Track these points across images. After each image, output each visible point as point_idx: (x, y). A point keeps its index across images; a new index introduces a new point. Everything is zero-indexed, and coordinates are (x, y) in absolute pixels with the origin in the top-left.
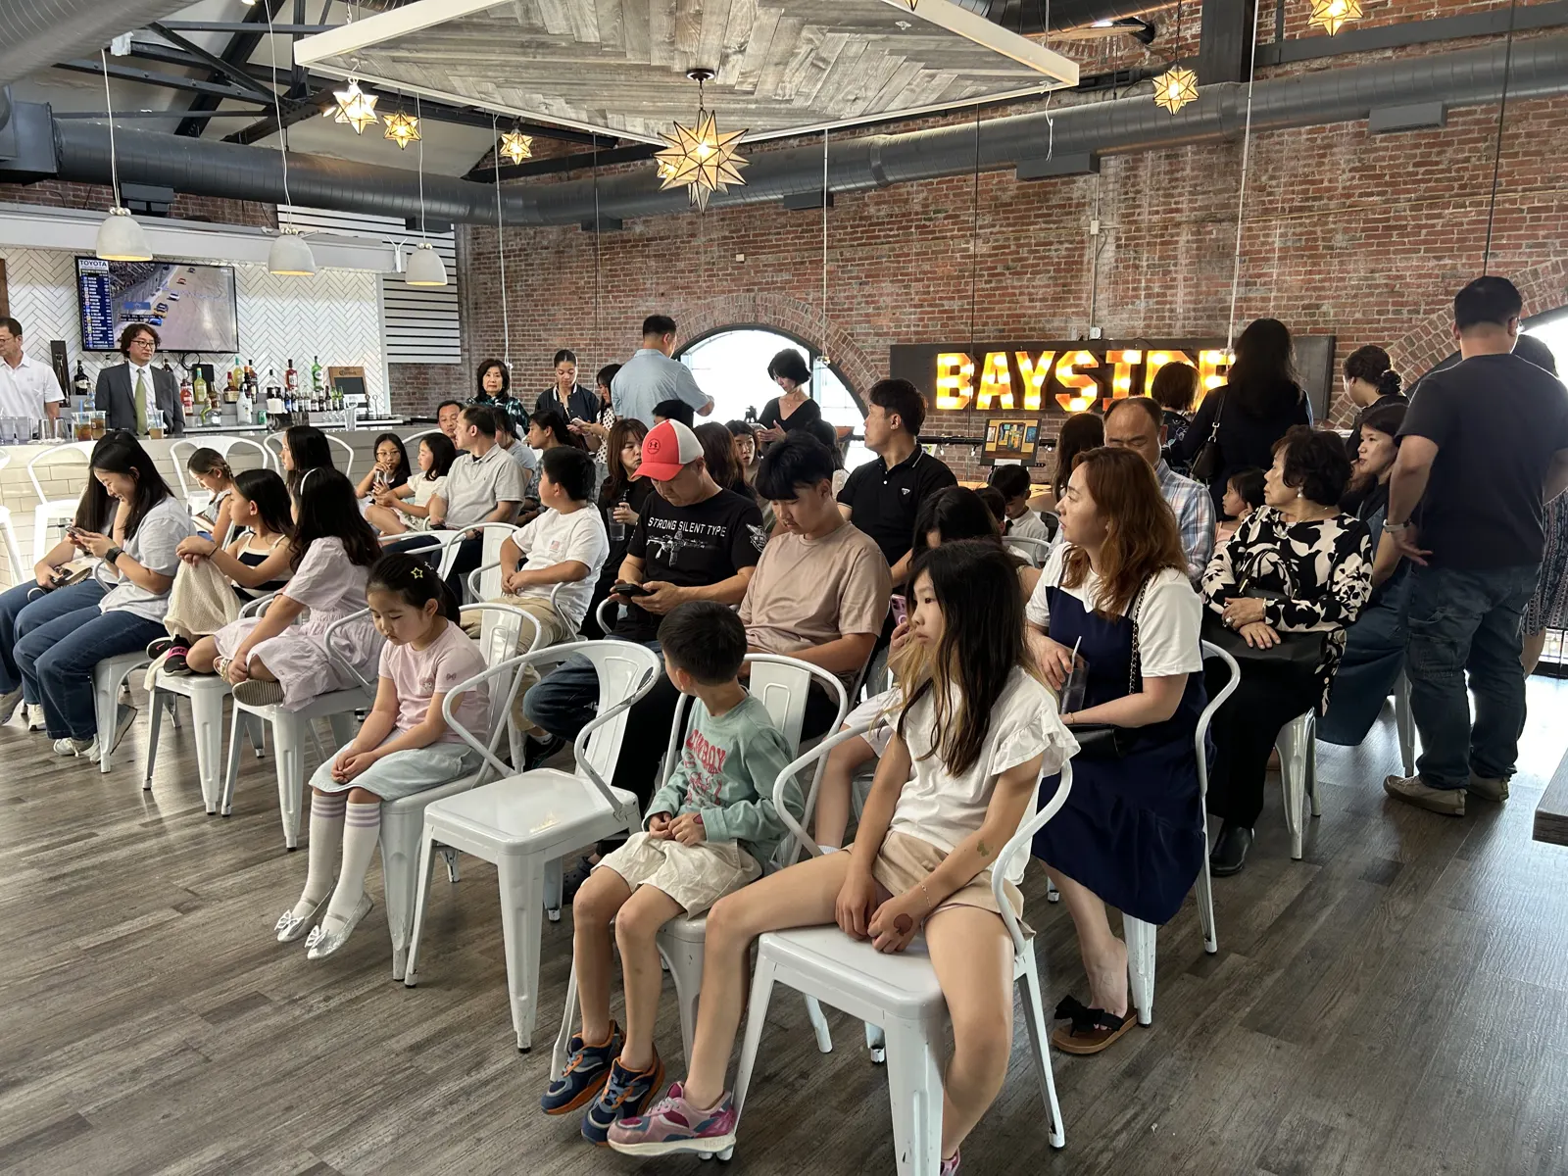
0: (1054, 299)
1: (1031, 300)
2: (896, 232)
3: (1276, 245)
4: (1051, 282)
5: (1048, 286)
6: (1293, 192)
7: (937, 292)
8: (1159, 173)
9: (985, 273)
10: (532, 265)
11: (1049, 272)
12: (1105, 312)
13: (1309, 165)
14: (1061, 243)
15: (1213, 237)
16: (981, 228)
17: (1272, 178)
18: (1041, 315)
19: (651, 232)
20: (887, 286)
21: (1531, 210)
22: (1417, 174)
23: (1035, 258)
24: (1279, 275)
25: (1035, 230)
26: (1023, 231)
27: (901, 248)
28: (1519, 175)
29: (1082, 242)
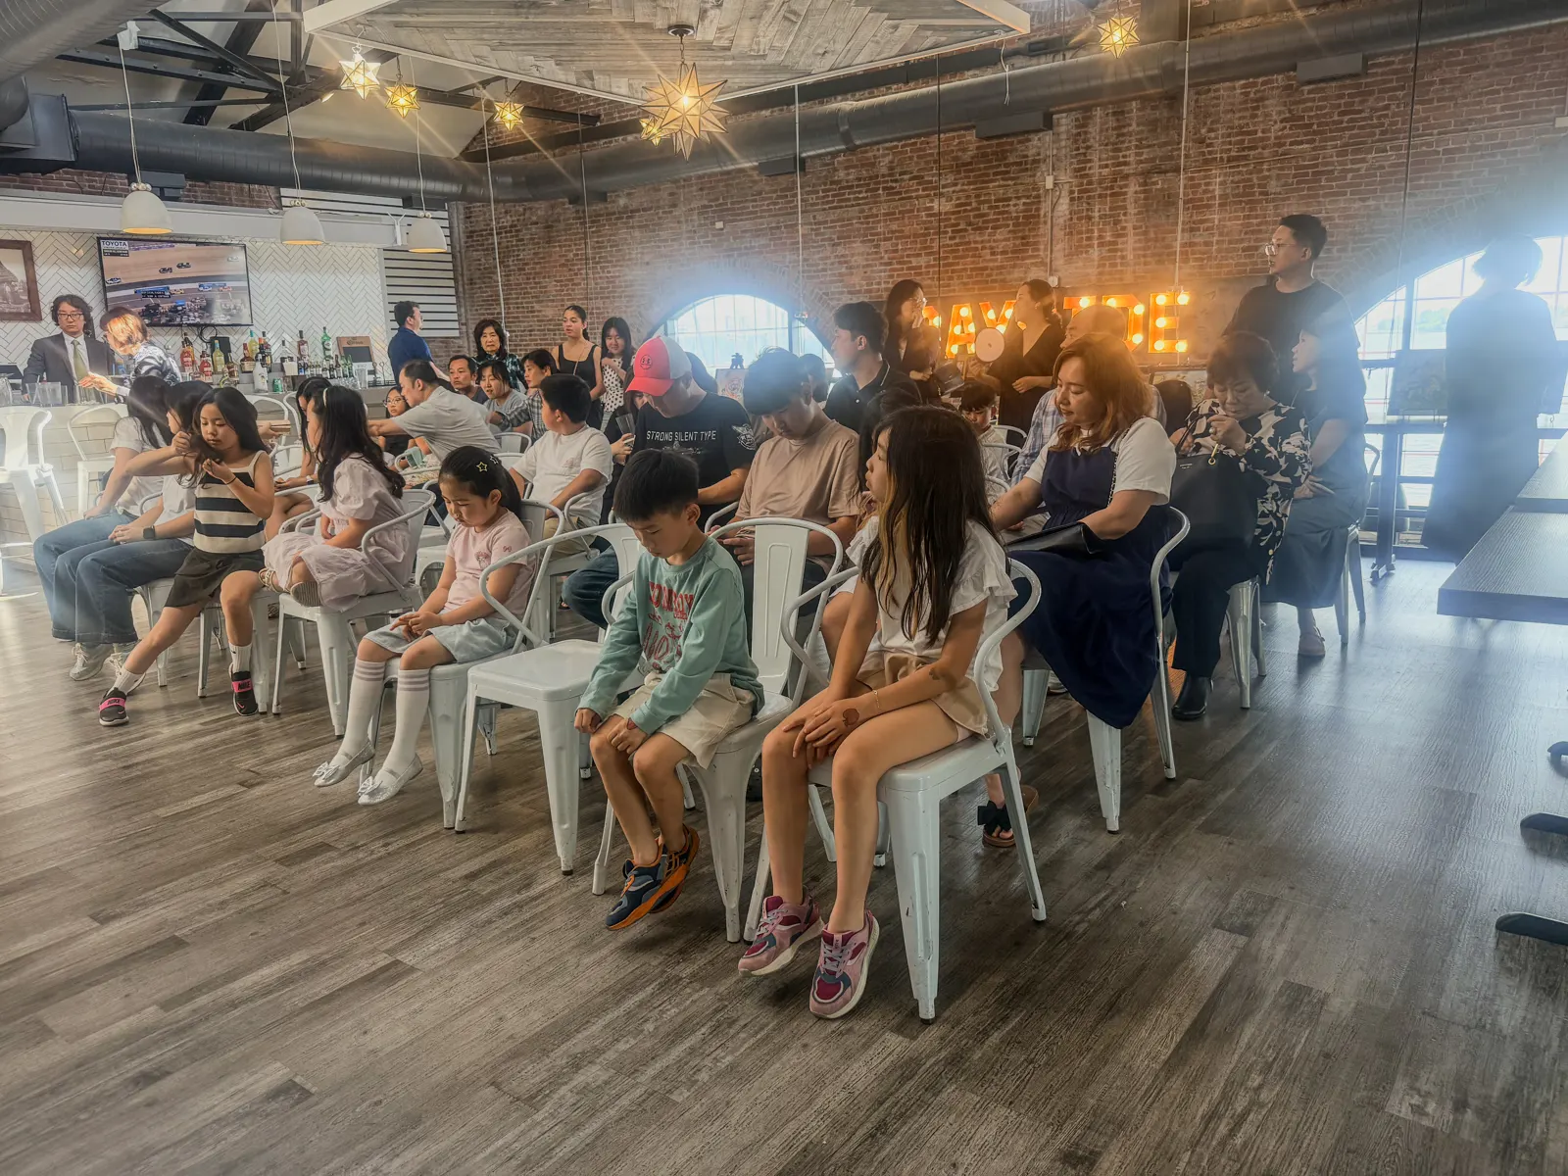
0: (1013, 252)
1: (993, 254)
2: (864, 195)
3: (1217, 193)
4: (1010, 235)
5: (1005, 240)
6: (1230, 143)
7: (905, 250)
8: (1107, 130)
9: (949, 230)
10: (522, 240)
11: (1008, 226)
12: (1061, 262)
13: (1244, 118)
14: (1018, 198)
15: (1159, 187)
16: (944, 187)
17: (1210, 130)
18: (1002, 267)
19: (635, 205)
20: (858, 247)
21: (1446, 152)
22: (1342, 122)
23: (995, 214)
24: (1220, 221)
25: (994, 187)
26: (983, 188)
27: (871, 209)
28: (1435, 119)
29: (1038, 196)
